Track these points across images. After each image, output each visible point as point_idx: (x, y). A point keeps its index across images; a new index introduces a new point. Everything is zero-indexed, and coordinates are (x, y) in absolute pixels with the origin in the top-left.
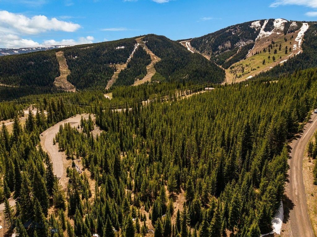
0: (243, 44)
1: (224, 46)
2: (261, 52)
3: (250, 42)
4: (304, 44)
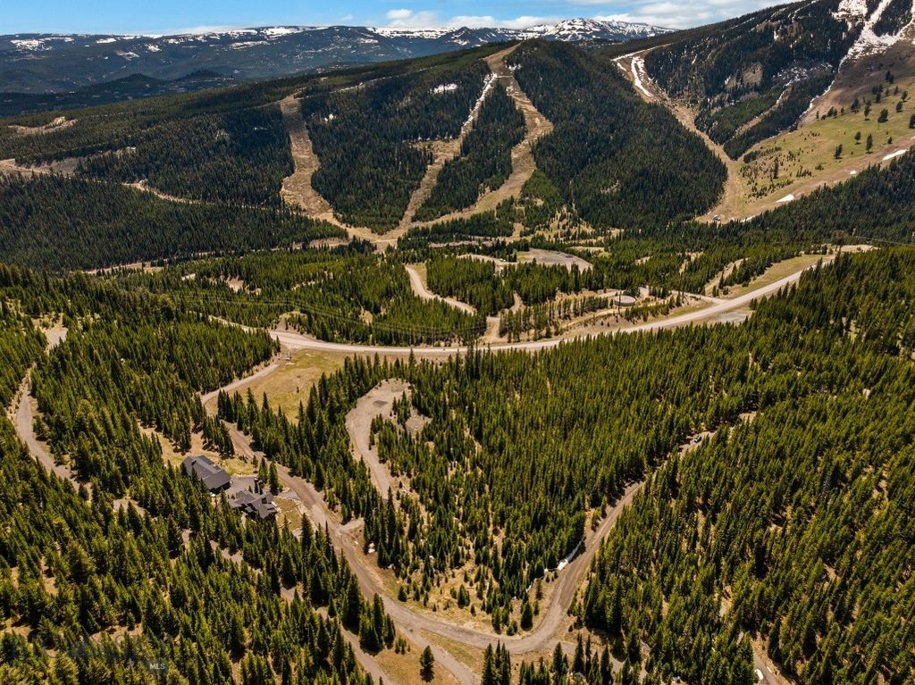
0: (801, 76)
1: (742, 81)
2: (842, 110)
3: (821, 69)
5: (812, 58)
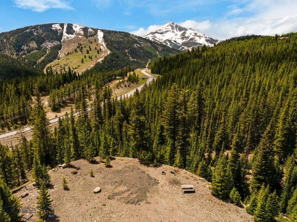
0: (50, 45)
1: (29, 47)
2: (73, 52)
3: (56, 43)
4: (109, 46)
5: (52, 40)
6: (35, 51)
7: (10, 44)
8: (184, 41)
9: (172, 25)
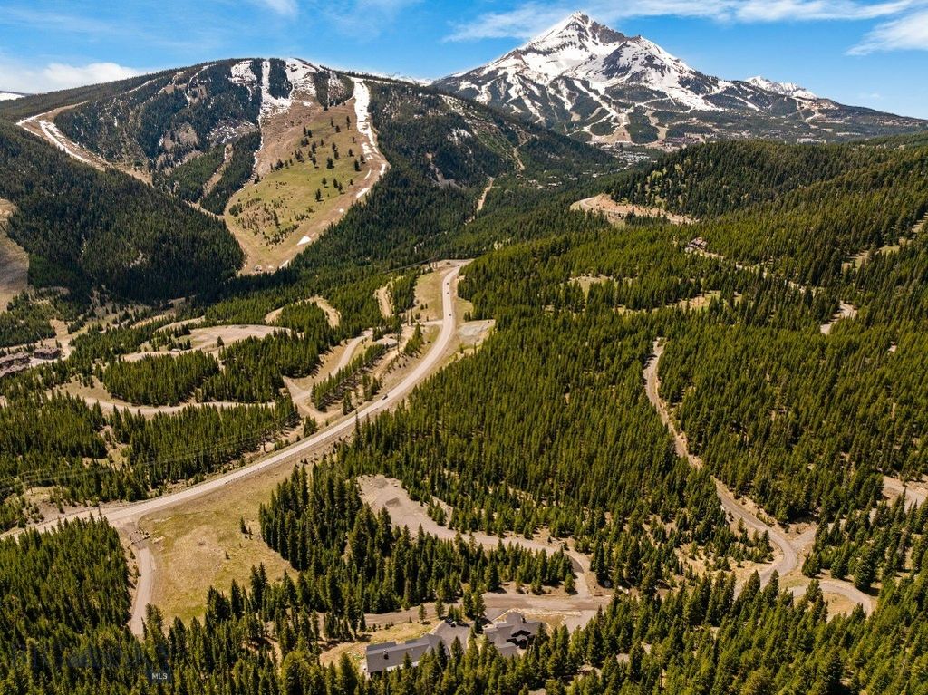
0: (231, 134)
1: (179, 141)
2: (291, 161)
3: (246, 128)
4: (385, 142)
5: (235, 119)
6: (194, 153)
7: (130, 135)
8: (614, 81)
9: (580, 26)
